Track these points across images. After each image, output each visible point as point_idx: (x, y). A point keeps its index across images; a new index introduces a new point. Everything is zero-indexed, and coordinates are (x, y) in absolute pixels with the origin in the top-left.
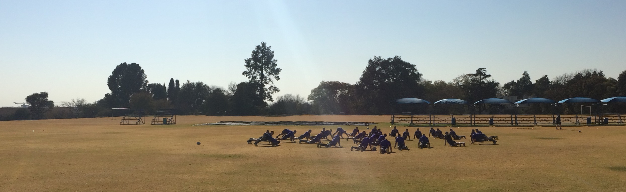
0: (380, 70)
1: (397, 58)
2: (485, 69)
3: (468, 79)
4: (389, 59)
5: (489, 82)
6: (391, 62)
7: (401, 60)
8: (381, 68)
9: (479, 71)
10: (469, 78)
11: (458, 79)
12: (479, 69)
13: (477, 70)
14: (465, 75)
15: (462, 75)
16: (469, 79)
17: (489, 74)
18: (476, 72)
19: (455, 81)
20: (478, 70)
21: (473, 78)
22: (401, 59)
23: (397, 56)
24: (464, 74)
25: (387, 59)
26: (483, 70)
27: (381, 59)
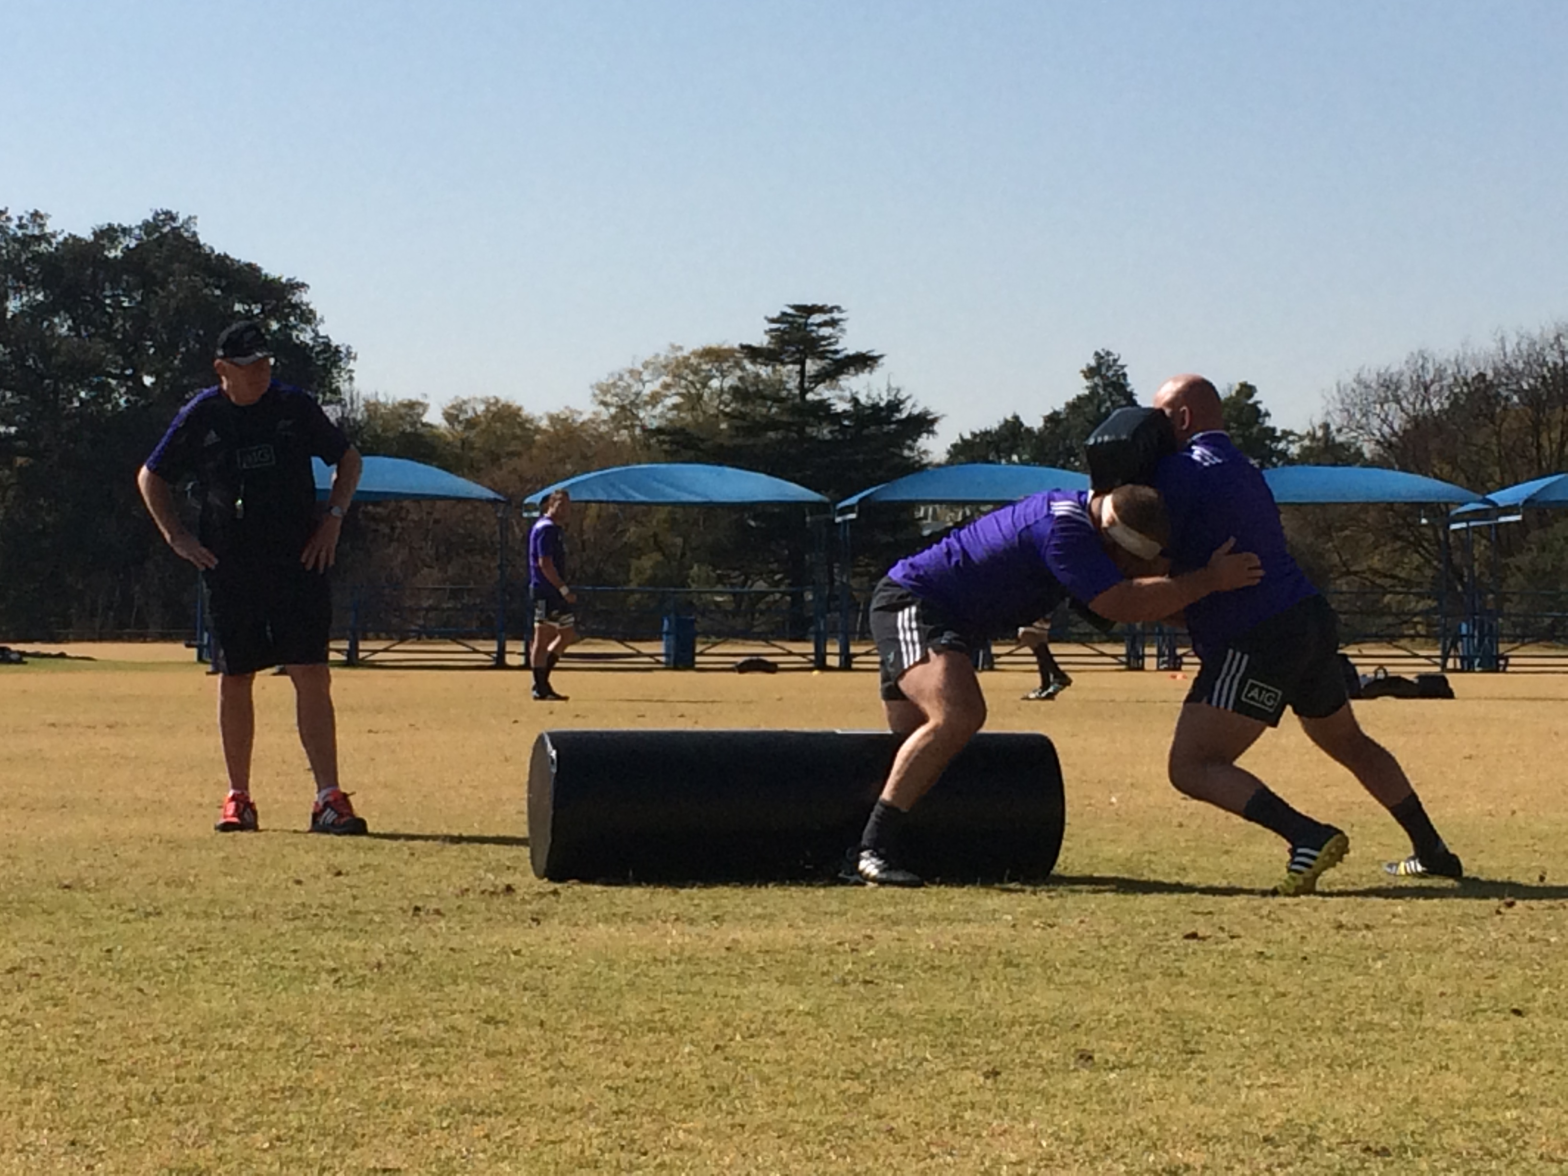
0: (36, 312)
1: (166, 229)
2: (831, 310)
3: (705, 385)
4: (109, 234)
5: (865, 408)
6: (119, 253)
7: (197, 245)
8: (40, 297)
9: (791, 323)
10: (712, 377)
11: (629, 386)
12: (790, 311)
13: (776, 315)
14: (686, 353)
15: (657, 356)
16: (715, 383)
17: (864, 351)
18: (766, 332)
19: (608, 399)
20: (784, 314)
21: (741, 379)
22: (195, 234)
23: (167, 213)
24: (680, 348)
25: (86, 235)
26: (817, 318)
27: (48, 230)
